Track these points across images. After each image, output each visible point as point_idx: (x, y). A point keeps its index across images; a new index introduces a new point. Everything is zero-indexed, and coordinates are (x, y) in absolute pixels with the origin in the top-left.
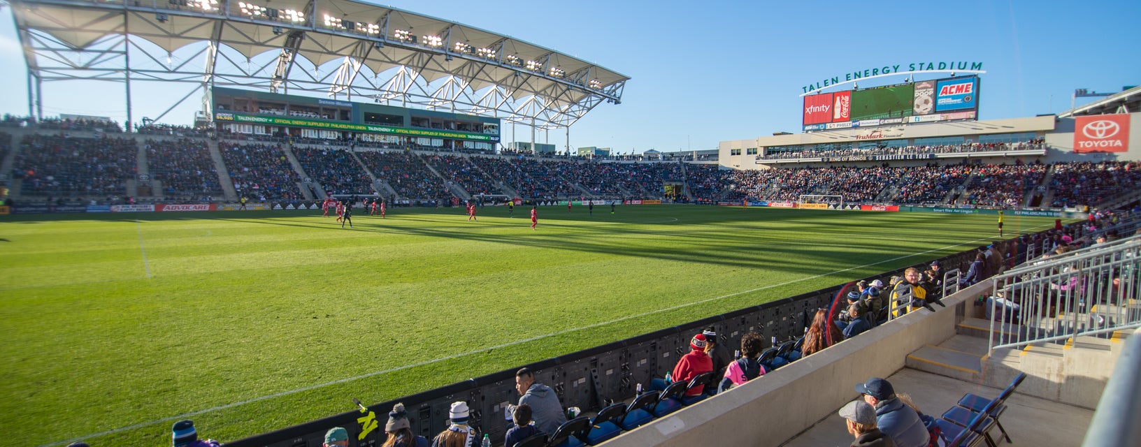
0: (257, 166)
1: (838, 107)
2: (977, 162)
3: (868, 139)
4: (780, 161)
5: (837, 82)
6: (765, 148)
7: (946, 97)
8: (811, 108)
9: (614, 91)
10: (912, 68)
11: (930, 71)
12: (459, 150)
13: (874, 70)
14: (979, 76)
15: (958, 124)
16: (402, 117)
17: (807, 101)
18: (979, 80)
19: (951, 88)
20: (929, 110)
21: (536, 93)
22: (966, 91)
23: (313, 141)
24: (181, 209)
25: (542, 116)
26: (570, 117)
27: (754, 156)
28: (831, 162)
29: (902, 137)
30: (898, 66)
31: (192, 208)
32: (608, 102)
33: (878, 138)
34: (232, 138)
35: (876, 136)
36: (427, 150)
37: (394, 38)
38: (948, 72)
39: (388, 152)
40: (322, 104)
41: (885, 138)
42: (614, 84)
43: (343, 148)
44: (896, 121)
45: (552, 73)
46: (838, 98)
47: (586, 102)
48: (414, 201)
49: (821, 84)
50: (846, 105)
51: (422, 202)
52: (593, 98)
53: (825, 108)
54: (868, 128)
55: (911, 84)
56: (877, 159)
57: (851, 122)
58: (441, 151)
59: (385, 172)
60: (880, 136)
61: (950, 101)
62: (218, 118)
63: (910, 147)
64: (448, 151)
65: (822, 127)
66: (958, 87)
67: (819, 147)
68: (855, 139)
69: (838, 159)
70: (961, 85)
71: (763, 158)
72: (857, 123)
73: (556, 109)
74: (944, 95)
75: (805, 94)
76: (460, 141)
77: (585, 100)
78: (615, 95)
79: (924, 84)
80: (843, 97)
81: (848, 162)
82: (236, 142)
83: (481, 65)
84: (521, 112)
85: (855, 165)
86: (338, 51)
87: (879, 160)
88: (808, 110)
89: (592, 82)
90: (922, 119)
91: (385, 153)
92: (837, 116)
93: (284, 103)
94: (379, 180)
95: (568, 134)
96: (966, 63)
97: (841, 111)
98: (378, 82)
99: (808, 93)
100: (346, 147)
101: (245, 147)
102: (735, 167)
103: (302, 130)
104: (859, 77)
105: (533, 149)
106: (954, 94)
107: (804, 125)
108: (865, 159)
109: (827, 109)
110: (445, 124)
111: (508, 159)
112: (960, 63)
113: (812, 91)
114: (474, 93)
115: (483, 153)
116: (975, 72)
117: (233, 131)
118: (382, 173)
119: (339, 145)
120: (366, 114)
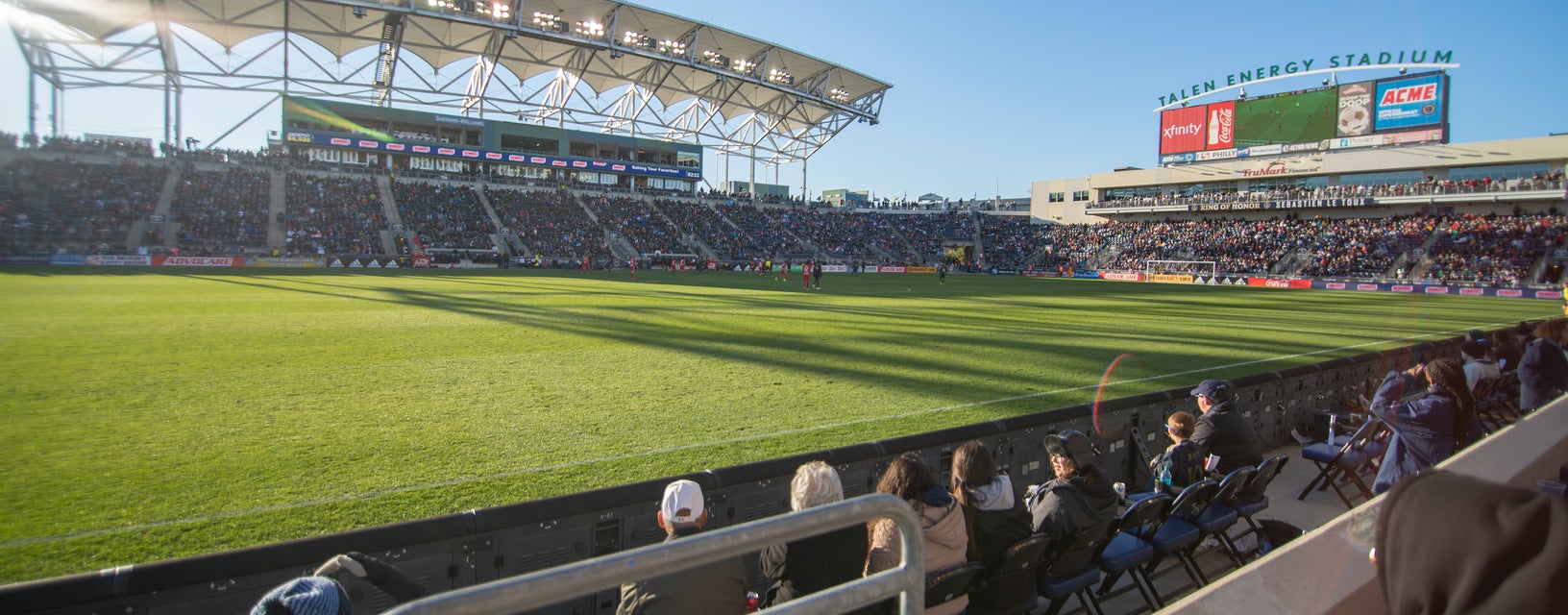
0: (331, 206)
1: (1214, 127)
2: (1447, 209)
3: (1262, 176)
4: (1123, 210)
5: (1213, 88)
6: (1103, 191)
7: (1392, 107)
8: (1173, 129)
9: (869, 105)
10: (1334, 62)
11: (1364, 67)
12: (640, 190)
13: (1272, 68)
14: (1448, 73)
15: (1413, 150)
16: (557, 142)
17: (1165, 119)
18: (1447, 79)
19: (1400, 93)
20: (1363, 128)
21: (758, 110)
22: (1426, 97)
23: (425, 174)
24: (191, 264)
25: (767, 143)
26: (808, 146)
27: (1083, 204)
28: (1203, 212)
29: (1319, 171)
30: (1311, 61)
31: (207, 262)
32: (860, 121)
33: (1280, 174)
34: (308, 168)
35: (1277, 171)
36: (592, 189)
37: (532, 24)
38: (1394, 67)
39: (532, 191)
40: (438, 123)
41: (1291, 174)
42: (869, 95)
43: (466, 184)
44: (1308, 146)
45: (772, 78)
46: (1215, 113)
47: (831, 122)
48: (550, 261)
49: (1189, 91)
50: (1228, 123)
51: (560, 262)
52: (840, 117)
53: (1194, 129)
54: (1263, 159)
55: (1333, 88)
56: (1278, 207)
57: (1236, 149)
58: (613, 191)
59: (518, 218)
60: (1283, 170)
61: (1398, 114)
62: (289, 139)
63: (1332, 188)
64: (623, 191)
65: (1189, 157)
66: (1412, 90)
67: (1183, 188)
68: (1242, 176)
69: (1214, 207)
70: (1416, 88)
71: (1097, 207)
72: (1246, 151)
73: (787, 134)
74: (1389, 104)
75: (1162, 108)
76: (642, 177)
77: (830, 119)
78: (870, 112)
79: (1355, 88)
80: (1222, 111)
81: (1230, 211)
82: (312, 173)
83: (669, 66)
84: (737, 137)
85: (1242, 217)
86: (458, 46)
87: (1281, 209)
88: (1167, 132)
89: (835, 91)
90: (1352, 143)
91: (528, 193)
92: (1213, 140)
93: (386, 119)
94: (506, 230)
95: (805, 170)
96: (1424, 52)
97: (1220, 133)
98: (523, 93)
99: (1167, 106)
100: (471, 184)
101: (322, 181)
102: (1055, 220)
103: (412, 159)
104: (1249, 79)
105: (751, 190)
106: (1405, 102)
107: (1161, 154)
108: (1257, 206)
109: (1197, 130)
110: (619, 153)
111: (711, 204)
112: (1415, 53)
113: (1174, 103)
114: (665, 110)
115: (675, 194)
116: (1441, 65)
117: (311, 159)
118: (514, 220)
119: (462, 179)
120: (503, 136)
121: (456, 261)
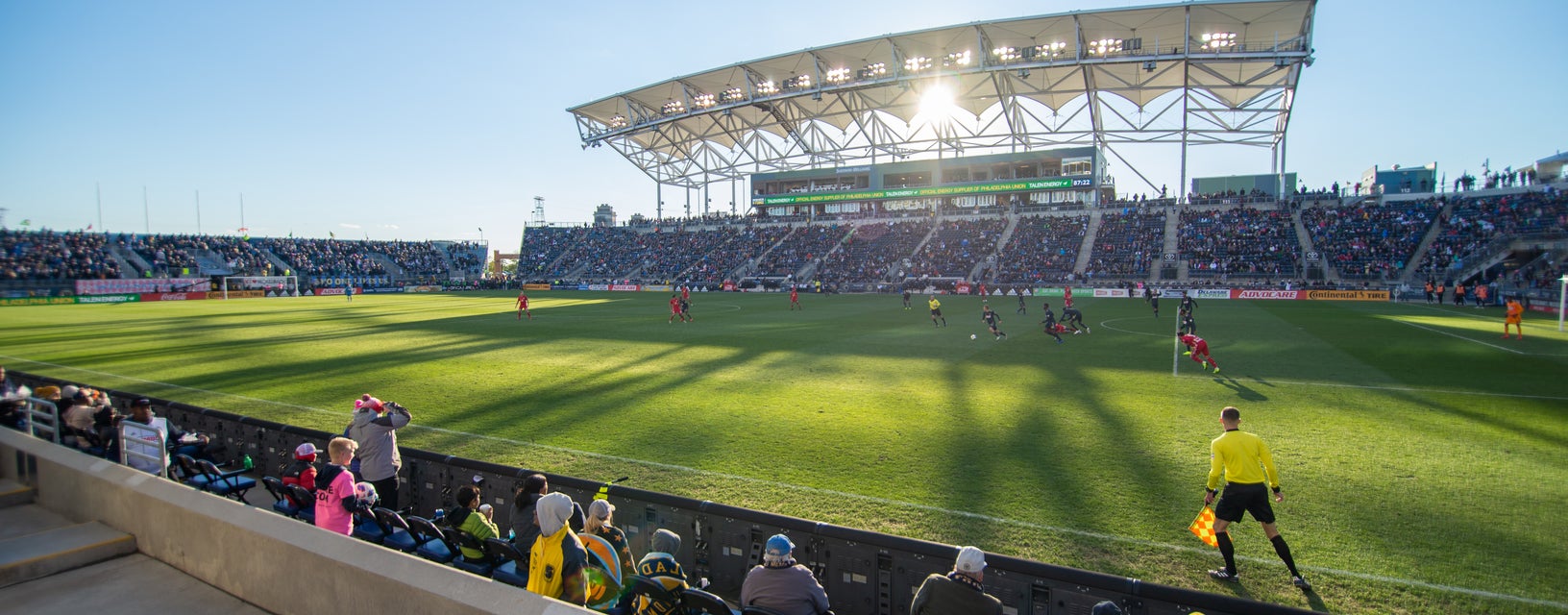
23: (828, 217)
40: (839, 174)
43: (851, 222)
58: (980, 213)
62: (754, 203)
76: (1023, 194)
91: (895, 224)
100: (854, 221)
115: (1055, 209)
117: (775, 215)
119: (853, 218)
120: (885, 176)
121: (754, 286)
